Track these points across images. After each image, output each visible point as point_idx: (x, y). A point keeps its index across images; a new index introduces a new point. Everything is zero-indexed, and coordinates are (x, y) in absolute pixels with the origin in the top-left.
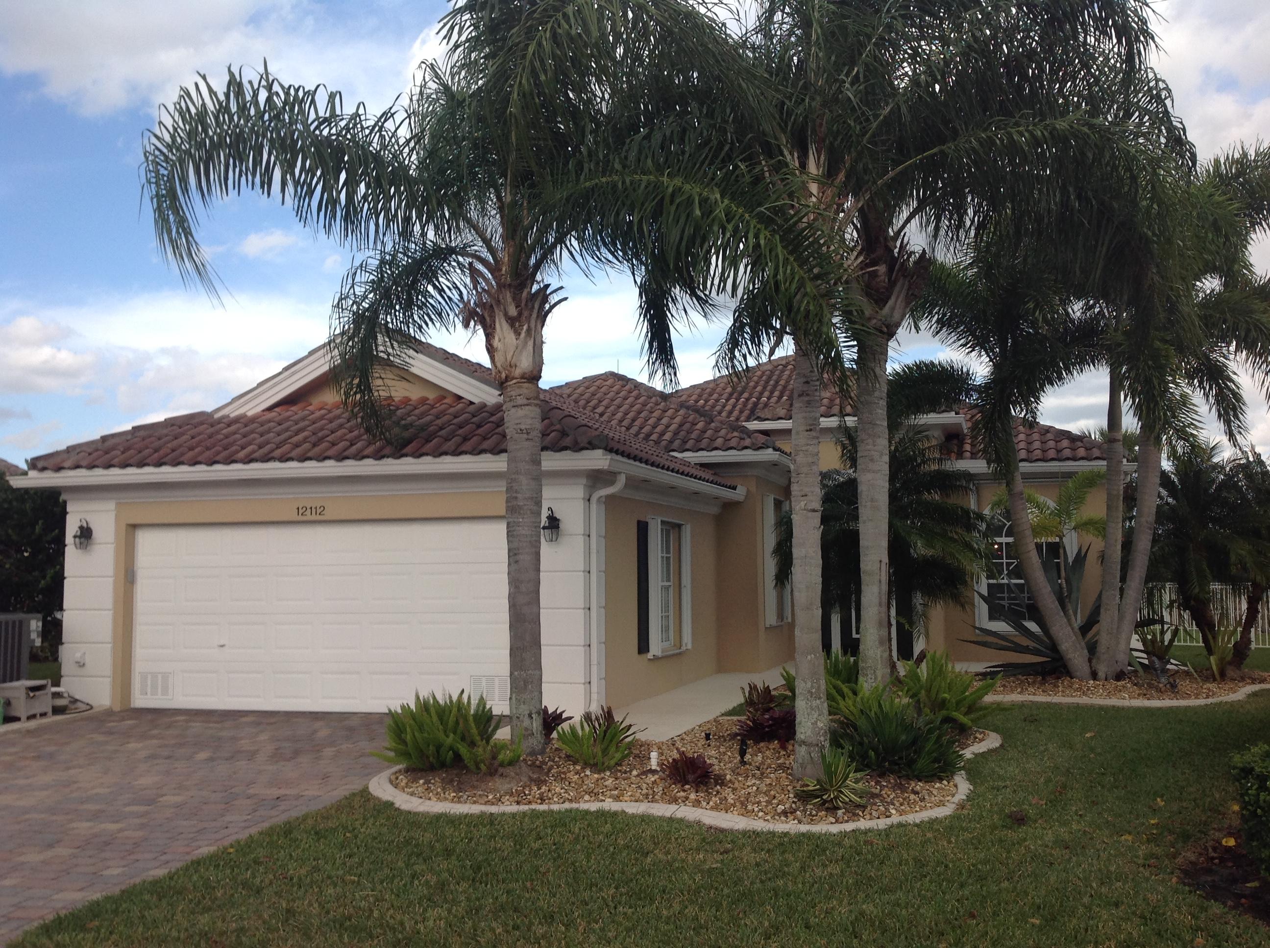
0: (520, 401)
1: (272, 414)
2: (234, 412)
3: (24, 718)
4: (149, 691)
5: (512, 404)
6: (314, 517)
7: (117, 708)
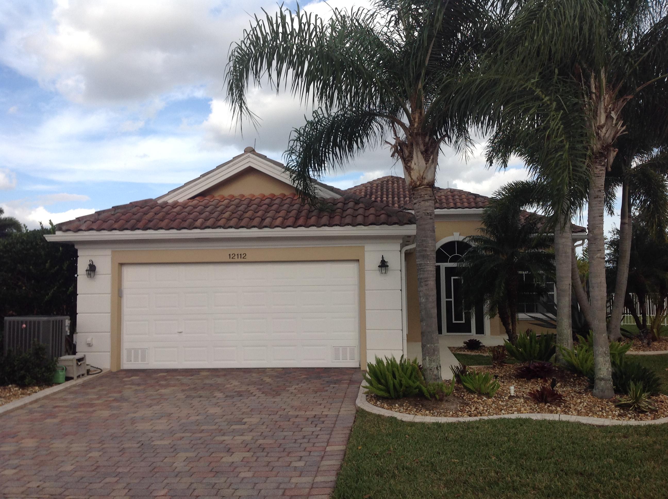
0: (427, 197)
1: (195, 202)
2: (171, 200)
3: (75, 378)
4: (132, 360)
5: (422, 199)
6: (240, 260)
7: (115, 370)
